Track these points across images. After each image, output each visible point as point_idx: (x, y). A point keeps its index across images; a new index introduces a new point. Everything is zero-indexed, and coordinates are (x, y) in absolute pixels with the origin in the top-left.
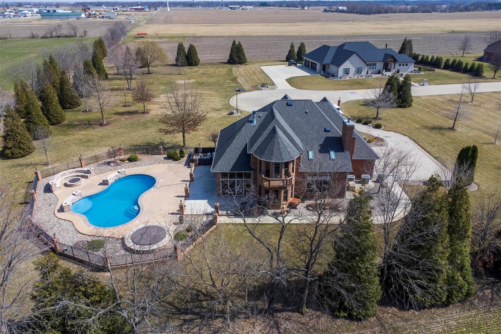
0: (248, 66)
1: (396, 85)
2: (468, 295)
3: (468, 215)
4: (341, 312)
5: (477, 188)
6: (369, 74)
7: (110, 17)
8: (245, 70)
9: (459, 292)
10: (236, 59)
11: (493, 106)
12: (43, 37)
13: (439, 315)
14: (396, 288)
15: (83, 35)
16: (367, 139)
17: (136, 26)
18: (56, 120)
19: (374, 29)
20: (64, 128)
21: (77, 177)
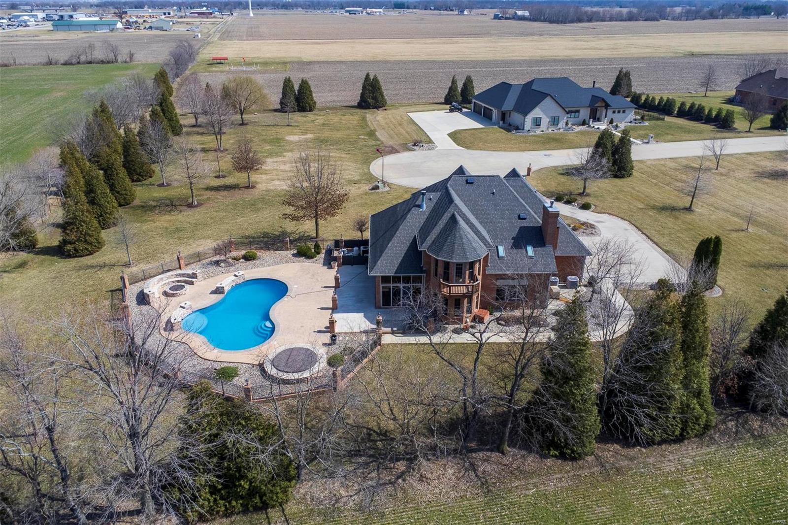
0: (388, 112)
1: (609, 145)
2: (707, 427)
3: (706, 328)
4: (551, 450)
5: (721, 293)
6: (570, 126)
7: (162, 27)
8: (386, 119)
9: (695, 423)
10: (370, 101)
11: (747, 175)
12: (65, 64)
13: (671, 452)
14: (618, 419)
15: (128, 60)
16: (572, 226)
17: (206, 43)
18: (125, 199)
19: (573, 49)
20: (137, 211)
21: (180, 284)
